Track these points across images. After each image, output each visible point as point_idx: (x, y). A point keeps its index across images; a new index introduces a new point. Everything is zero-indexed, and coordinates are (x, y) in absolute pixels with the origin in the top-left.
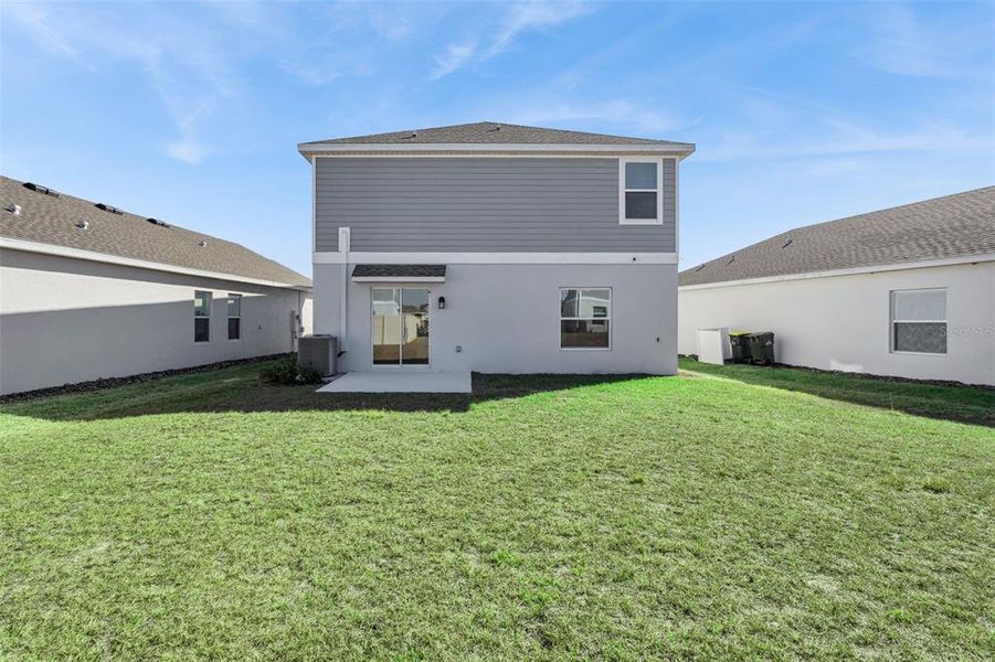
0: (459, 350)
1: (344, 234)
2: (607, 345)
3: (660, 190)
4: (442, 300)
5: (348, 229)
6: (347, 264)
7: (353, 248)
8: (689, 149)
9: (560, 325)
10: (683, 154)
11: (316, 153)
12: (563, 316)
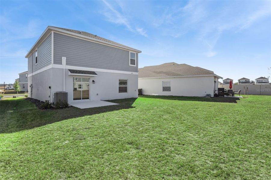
0: (97, 94)
1: (64, 59)
2: (127, 92)
3: (135, 59)
4: (93, 81)
5: (65, 58)
6: (66, 69)
7: (67, 64)
8: (141, 52)
9: (118, 87)
10: (139, 52)
11: (54, 30)
12: (119, 85)
